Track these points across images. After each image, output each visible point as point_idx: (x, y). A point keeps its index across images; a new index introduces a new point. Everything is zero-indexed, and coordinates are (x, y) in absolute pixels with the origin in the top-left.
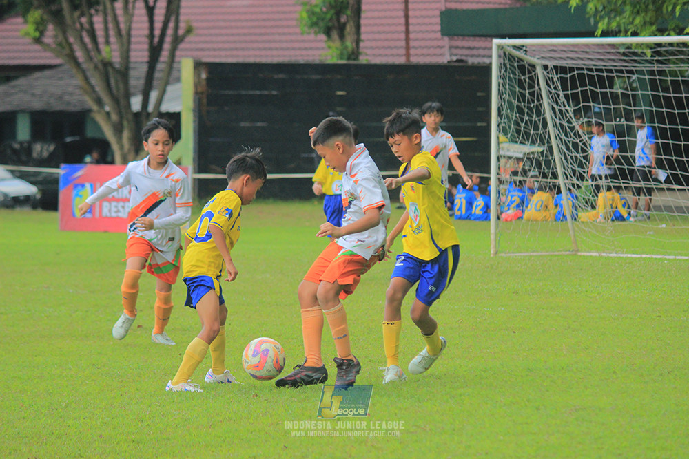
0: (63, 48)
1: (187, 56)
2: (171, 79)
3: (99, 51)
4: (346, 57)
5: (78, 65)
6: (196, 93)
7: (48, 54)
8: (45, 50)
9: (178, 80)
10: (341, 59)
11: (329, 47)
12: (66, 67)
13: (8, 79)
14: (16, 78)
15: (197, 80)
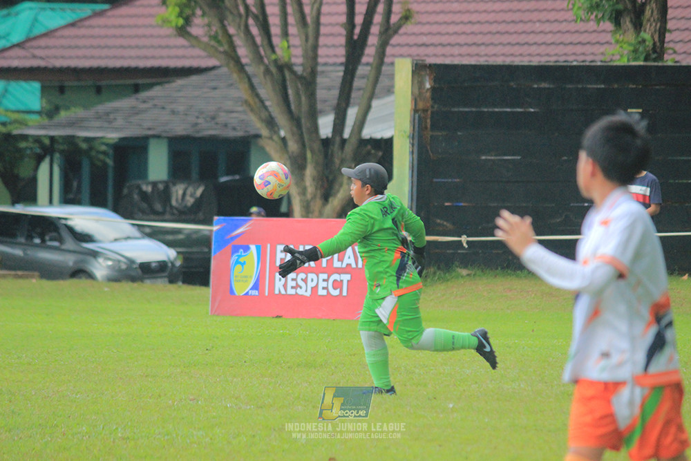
0: (219, 42)
1: (401, 56)
2: (377, 90)
3: (272, 47)
4: (642, 57)
5: (241, 67)
6: (416, 111)
7: (197, 52)
8: (193, 46)
9: (390, 91)
10: (636, 59)
11: (617, 42)
12: (224, 70)
13: (137, 89)
14: (150, 86)
15: (416, 92)
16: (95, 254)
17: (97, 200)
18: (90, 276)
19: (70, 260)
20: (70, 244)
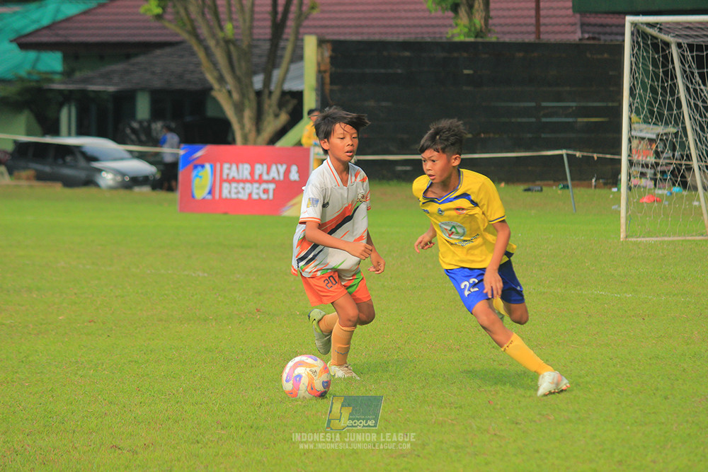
0: (185, 24)
1: (311, 34)
3: (222, 28)
4: (474, 35)
5: (199, 42)
6: (319, 71)
9: (301, 58)
10: (469, 37)
11: (457, 25)
12: (187, 44)
13: (128, 57)
14: (136, 55)
15: (320, 58)
16: (100, 170)
17: (101, 133)
18: (97, 185)
19: (82, 175)
20: (82, 163)
